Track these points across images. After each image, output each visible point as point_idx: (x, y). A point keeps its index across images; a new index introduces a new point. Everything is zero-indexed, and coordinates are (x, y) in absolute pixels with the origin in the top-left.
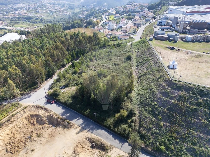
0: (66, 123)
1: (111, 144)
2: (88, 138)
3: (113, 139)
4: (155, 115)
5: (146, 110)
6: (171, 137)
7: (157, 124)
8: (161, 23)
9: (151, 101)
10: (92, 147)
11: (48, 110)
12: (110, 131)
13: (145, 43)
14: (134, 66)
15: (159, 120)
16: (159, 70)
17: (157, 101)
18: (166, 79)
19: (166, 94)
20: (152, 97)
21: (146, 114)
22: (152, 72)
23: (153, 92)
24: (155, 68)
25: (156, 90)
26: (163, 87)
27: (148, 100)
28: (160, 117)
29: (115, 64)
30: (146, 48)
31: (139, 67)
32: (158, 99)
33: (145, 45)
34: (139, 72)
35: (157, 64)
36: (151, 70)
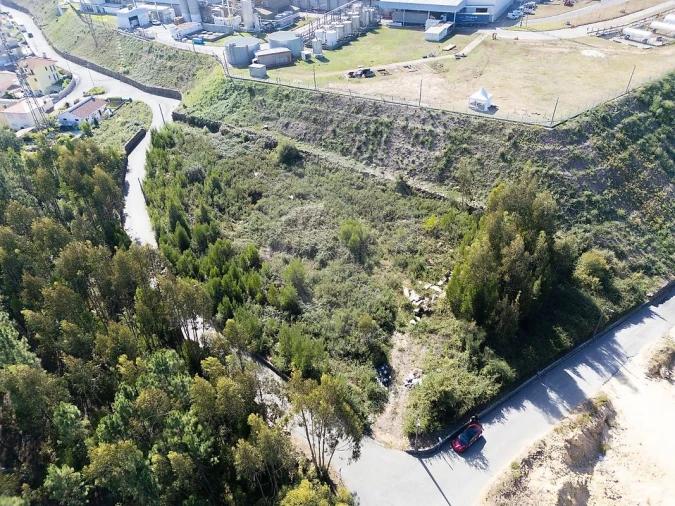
0: (604, 408)
2: (646, 374)
4: (611, 216)
5: (588, 221)
6: (661, 227)
7: (630, 226)
8: (136, 18)
9: (572, 196)
11: (540, 453)
13: (262, 92)
14: (360, 167)
15: (623, 218)
16: (482, 128)
17: (581, 187)
18: (536, 133)
19: (577, 162)
20: (563, 188)
21: (599, 227)
22: (465, 146)
23: (552, 177)
24: (456, 130)
25: (550, 169)
26: (554, 152)
27: (562, 201)
28: (621, 212)
29: (299, 194)
30: (302, 102)
31: (381, 160)
32: (580, 183)
33: (276, 96)
34: (409, 168)
35: (444, 118)
36: (453, 143)
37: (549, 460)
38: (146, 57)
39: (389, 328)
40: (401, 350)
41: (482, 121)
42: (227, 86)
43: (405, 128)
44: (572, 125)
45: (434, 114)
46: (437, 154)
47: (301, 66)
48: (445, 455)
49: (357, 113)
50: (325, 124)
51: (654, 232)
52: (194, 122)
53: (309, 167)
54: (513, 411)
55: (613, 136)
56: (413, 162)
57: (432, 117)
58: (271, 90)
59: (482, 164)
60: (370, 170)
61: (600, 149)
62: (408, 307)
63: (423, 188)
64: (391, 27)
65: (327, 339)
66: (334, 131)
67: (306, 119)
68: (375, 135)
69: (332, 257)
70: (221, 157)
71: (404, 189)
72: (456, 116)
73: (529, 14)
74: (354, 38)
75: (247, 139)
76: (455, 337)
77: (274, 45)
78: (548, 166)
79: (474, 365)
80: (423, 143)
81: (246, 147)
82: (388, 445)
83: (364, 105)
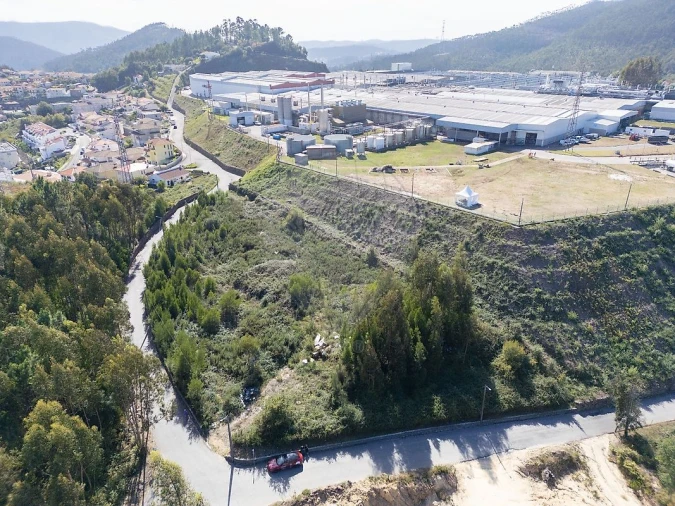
0: (439, 478)
1: (567, 441)
2: (521, 469)
3: (551, 427)
4: (560, 316)
5: (532, 317)
6: (620, 341)
7: (580, 331)
8: (243, 118)
9: (522, 291)
10: (551, 483)
11: (339, 491)
12: (522, 416)
13: (297, 174)
14: (348, 240)
15: (574, 322)
16: (456, 220)
17: (534, 284)
18: (503, 229)
19: (535, 260)
20: (515, 282)
21: (541, 324)
22: (437, 232)
23: (506, 269)
24: (434, 219)
25: (507, 262)
26: (515, 248)
27: (511, 293)
28: (573, 315)
29: (284, 252)
30: (323, 185)
31: (367, 237)
32: (534, 280)
33: (305, 178)
34: (386, 246)
35: (427, 209)
36: (428, 229)
37: (345, 501)
38: (236, 145)
39: (281, 361)
40: (280, 381)
41: (458, 213)
42: (273, 168)
43: (393, 212)
44: (542, 228)
45: (420, 204)
46: (413, 237)
47: (341, 160)
48: (257, 471)
49: (361, 197)
50: (333, 203)
51: (610, 343)
52: (241, 192)
53: (308, 234)
54: (348, 457)
55: (589, 244)
56: (391, 241)
57: (418, 206)
58: (304, 174)
59: (448, 251)
60: (354, 244)
61: (565, 252)
62: (310, 349)
63: (390, 264)
64: (444, 141)
65: (223, 358)
66: (338, 210)
67: (321, 198)
68: (368, 216)
69: (275, 301)
70: (242, 217)
71: (373, 261)
72: (438, 208)
73: (585, 143)
74: (403, 146)
75: (271, 208)
76: (329, 380)
77: (328, 142)
78: (506, 259)
79: (331, 405)
80: (403, 226)
81: (267, 214)
82: (215, 449)
83: (367, 192)
